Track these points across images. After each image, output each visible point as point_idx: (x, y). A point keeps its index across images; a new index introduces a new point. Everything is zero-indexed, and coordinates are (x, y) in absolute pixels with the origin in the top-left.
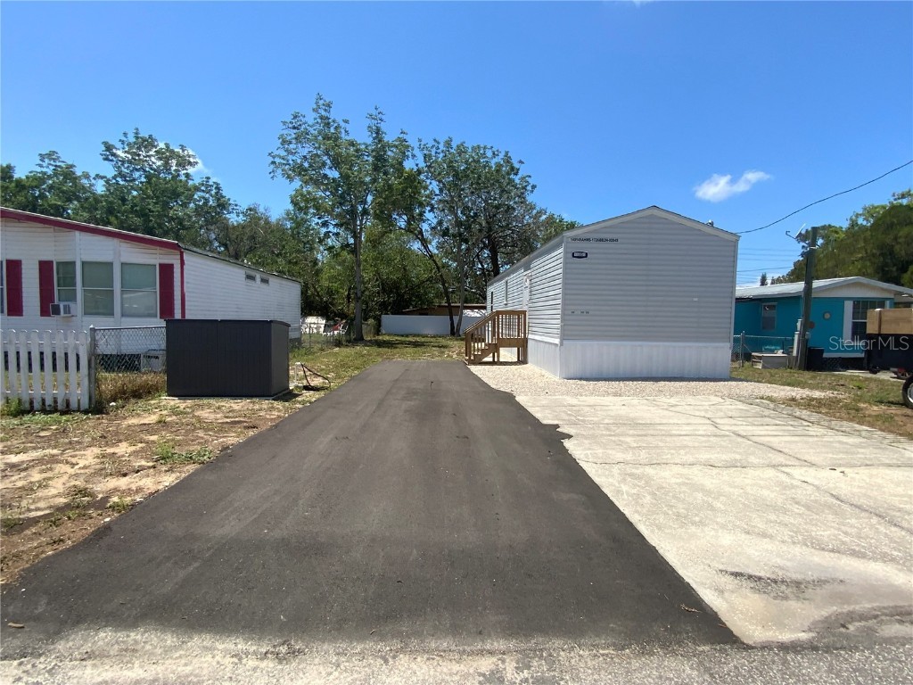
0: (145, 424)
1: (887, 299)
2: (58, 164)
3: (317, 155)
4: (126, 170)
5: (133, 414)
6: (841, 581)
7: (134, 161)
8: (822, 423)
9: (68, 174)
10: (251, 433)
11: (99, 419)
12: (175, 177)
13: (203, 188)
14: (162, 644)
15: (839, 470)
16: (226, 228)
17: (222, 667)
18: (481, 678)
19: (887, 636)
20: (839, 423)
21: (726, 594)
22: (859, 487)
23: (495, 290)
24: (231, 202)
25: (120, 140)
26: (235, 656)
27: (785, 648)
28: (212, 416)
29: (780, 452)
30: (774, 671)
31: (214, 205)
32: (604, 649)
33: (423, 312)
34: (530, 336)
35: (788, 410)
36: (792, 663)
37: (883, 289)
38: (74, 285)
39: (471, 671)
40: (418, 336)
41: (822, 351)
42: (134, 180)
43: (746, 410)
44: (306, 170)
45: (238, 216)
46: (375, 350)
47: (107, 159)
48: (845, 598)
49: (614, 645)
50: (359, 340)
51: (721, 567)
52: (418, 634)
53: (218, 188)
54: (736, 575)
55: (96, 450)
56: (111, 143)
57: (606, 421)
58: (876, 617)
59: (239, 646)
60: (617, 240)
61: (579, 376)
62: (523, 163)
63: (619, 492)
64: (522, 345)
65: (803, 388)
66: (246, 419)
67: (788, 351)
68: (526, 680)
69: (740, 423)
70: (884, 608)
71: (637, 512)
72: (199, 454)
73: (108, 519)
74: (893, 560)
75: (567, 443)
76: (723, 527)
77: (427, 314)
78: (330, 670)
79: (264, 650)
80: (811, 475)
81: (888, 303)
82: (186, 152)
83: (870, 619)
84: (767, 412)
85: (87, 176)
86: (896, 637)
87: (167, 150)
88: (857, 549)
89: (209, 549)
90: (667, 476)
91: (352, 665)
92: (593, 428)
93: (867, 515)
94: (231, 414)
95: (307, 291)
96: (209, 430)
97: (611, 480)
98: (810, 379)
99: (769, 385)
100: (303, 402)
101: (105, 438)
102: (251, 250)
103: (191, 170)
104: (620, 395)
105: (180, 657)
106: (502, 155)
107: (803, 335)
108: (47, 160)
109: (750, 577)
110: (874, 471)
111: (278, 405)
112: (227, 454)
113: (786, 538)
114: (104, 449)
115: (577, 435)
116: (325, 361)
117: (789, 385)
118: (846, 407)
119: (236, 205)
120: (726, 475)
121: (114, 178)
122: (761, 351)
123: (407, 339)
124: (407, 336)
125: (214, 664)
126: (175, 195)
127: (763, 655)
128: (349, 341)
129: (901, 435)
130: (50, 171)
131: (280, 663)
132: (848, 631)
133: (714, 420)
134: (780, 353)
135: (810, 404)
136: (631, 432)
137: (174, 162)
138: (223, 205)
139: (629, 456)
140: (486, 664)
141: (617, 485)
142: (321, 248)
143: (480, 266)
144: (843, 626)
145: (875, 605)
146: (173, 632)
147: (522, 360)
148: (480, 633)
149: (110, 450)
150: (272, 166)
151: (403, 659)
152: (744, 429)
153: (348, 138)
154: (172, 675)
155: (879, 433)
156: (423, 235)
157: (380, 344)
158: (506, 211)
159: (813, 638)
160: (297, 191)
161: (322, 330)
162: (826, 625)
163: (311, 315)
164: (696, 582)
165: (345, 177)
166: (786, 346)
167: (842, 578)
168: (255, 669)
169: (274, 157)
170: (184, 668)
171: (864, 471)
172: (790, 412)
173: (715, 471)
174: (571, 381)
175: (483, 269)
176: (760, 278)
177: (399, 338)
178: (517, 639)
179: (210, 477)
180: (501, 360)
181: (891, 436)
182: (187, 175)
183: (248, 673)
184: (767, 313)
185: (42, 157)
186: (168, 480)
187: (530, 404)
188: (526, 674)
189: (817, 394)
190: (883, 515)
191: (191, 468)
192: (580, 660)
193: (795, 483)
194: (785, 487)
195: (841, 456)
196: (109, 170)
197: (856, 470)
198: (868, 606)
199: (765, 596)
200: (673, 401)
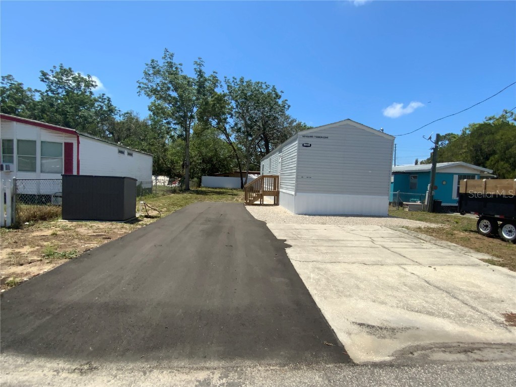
0: (44, 236)
1: (476, 174)
2: (13, 82)
3: (165, 83)
4: (54, 88)
5: (39, 229)
6: (417, 328)
7: (60, 83)
8: (432, 241)
9: (19, 89)
10: (106, 241)
11: (16, 232)
12: (84, 93)
13: (100, 100)
14: (15, 363)
15: (433, 267)
16: (113, 124)
17: (46, 377)
18: (198, 383)
19: (434, 359)
20: (440, 242)
21: (352, 336)
22: (441, 277)
23: (265, 163)
24: (116, 109)
25: (51, 70)
26: (56, 371)
27: (375, 365)
28: (86, 231)
29: (404, 257)
30: (365, 379)
31: (106, 110)
32: (273, 366)
33: (227, 175)
34: (281, 190)
35: (415, 234)
36: (376, 374)
37: (475, 169)
38: (12, 153)
39: (193, 379)
40: (222, 188)
41: (441, 202)
42: (58, 94)
43: (392, 234)
44: (159, 92)
45: (120, 116)
46: (195, 195)
47: (42, 80)
48: (417, 338)
49: (280, 364)
50: (187, 190)
51: (353, 321)
52: (169, 358)
53: (109, 100)
54: (361, 325)
55: (9, 250)
56: (45, 71)
57: (313, 238)
58: (431, 348)
59: (60, 365)
60: (327, 138)
61: (304, 213)
62: (283, 92)
63: (309, 278)
64: (276, 195)
65: (427, 222)
66: (105, 234)
67: (422, 201)
68: (223, 384)
69: (387, 240)
70: (437, 343)
71: (316, 289)
72: (70, 253)
73: (3, 291)
74: (449, 317)
75: (288, 250)
76: (362, 298)
77: (228, 176)
78: (110, 379)
79: (74, 368)
80: (417, 270)
81: (476, 177)
82: (90, 79)
83: (428, 349)
84: (403, 235)
85: (30, 90)
86: (439, 360)
87: (79, 77)
88: (430, 310)
89: (59, 308)
90: (338, 269)
91: (124, 376)
92: (305, 242)
93: (441, 292)
94: (97, 231)
95: (159, 161)
96: (82, 239)
97: (306, 271)
98: (433, 217)
99: (408, 220)
100: (142, 225)
101: (17, 243)
102: (128, 136)
103: (93, 89)
104: (325, 224)
105: (23, 371)
106: (271, 88)
107: (430, 193)
108: (6, 80)
109: (368, 326)
110: (451, 268)
111: (127, 226)
112: (88, 253)
113: (394, 305)
114: (15, 249)
115: (295, 245)
116: (163, 201)
117: (419, 220)
118: (447, 233)
119: (119, 111)
120: (371, 269)
121: (47, 91)
122: (409, 202)
123: (215, 190)
124: (216, 188)
125: (42, 375)
126: (83, 103)
127: (361, 369)
128: (181, 191)
129: (471, 248)
130: (8, 86)
131: (81, 375)
132: (413, 356)
133: (373, 239)
134: (419, 203)
135: (428, 231)
136: (325, 244)
137: (83, 85)
138: (111, 110)
139: (320, 258)
140: (202, 375)
141: (309, 273)
142: (168, 137)
143: (259, 150)
144: (412, 353)
145: (432, 342)
146: (23, 356)
147: (276, 203)
148: (205, 357)
149: (17, 250)
150: (139, 89)
151: (156, 373)
152: (388, 244)
153: (183, 74)
154: (15, 381)
155: (460, 247)
156: (226, 132)
157: (198, 192)
158: (274, 120)
159: (393, 360)
160: (152, 103)
161: (166, 184)
162: (402, 353)
163: (161, 175)
164: (337, 328)
165: (181, 96)
166: (422, 199)
167: (418, 327)
168: (65, 379)
169: (140, 83)
170: (23, 377)
171: (447, 268)
172: (416, 235)
173: (366, 267)
174: (300, 216)
175: (261, 152)
176: (415, 161)
177: (210, 189)
178: (225, 361)
179: (73, 266)
180: (265, 203)
181: (466, 249)
182: (91, 93)
183: (60, 381)
184: (413, 180)
185: (3, 78)
186: (47, 268)
187: (273, 228)
188: (224, 380)
189: (433, 226)
190: (450, 292)
191: (63, 261)
192: (257, 373)
193: (408, 274)
194: (400, 276)
195: (437, 259)
196: (43, 87)
197: (442, 267)
198: (428, 342)
199: (374, 337)
200: (353, 228)
